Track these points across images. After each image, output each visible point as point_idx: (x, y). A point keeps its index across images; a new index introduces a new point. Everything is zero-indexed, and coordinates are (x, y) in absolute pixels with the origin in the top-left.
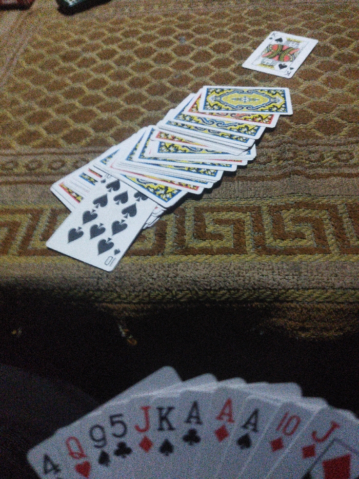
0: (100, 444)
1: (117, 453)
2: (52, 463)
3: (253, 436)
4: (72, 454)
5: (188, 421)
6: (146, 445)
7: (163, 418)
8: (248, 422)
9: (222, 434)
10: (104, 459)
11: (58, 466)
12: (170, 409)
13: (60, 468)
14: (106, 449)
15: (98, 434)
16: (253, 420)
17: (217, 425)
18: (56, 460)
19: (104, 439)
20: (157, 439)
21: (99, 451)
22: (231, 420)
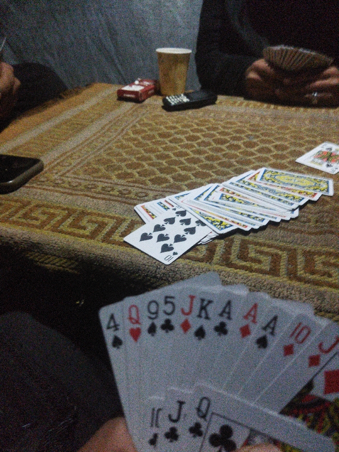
0: (153, 316)
1: (163, 327)
2: (114, 322)
3: (270, 338)
4: (131, 318)
5: (221, 315)
6: (186, 326)
7: (203, 308)
8: (268, 326)
9: (245, 331)
10: (152, 330)
11: (118, 325)
12: (210, 302)
13: (119, 327)
14: (155, 321)
15: (153, 308)
16: (272, 325)
17: (244, 322)
18: (118, 320)
19: (156, 313)
20: (196, 323)
21: (150, 322)
22: (254, 321)
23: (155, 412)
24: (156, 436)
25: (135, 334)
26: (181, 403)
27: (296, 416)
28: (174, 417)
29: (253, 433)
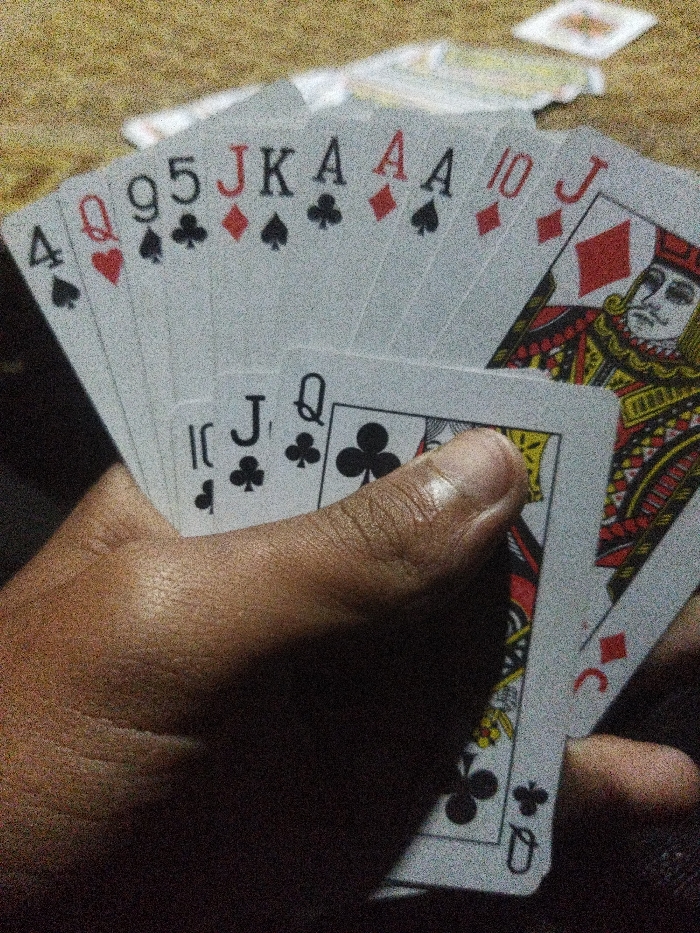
0: (147, 214)
1: (178, 236)
2: (48, 247)
3: (442, 205)
4: (88, 229)
5: (319, 178)
6: (236, 223)
7: (270, 170)
8: (433, 176)
9: (382, 203)
10: (150, 246)
11: (59, 251)
13: (61, 257)
14: (155, 227)
15: (143, 193)
16: (442, 175)
17: (376, 185)
18: (56, 241)
19: (154, 204)
20: (258, 211)
21: (140, 231)
22: (400, 175)
23: (197, 436)
24: (208, 486)
25: (109, 265)
26: (256, 400)
27: (526, 363)
28: (246, 433)
29: (434, 423)
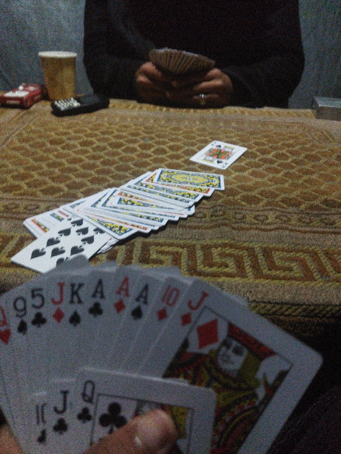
0: (22, 313)
1: (35, 322)
3: (144, 308)
5: (94, 296)
6: (59, 316)
7: (74, 293)
8: (140, 296)
9: (120, 306)
10: (22, 328)
12: (81, 285)
14: (25, 319)
15: (20, 305)
16: (143, 296)
17: (116, 299)
19: (25, 309)
20: (68, 310)
21: (18, 321)
22: (127, 295)
23: (40, 409)
24: (44, 433)
25: (4, 336)
26: (65, 393)
28: (60, 408)
29: (141, 403)
